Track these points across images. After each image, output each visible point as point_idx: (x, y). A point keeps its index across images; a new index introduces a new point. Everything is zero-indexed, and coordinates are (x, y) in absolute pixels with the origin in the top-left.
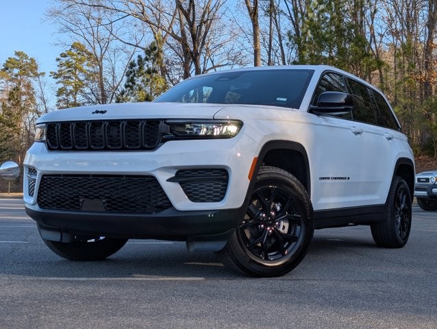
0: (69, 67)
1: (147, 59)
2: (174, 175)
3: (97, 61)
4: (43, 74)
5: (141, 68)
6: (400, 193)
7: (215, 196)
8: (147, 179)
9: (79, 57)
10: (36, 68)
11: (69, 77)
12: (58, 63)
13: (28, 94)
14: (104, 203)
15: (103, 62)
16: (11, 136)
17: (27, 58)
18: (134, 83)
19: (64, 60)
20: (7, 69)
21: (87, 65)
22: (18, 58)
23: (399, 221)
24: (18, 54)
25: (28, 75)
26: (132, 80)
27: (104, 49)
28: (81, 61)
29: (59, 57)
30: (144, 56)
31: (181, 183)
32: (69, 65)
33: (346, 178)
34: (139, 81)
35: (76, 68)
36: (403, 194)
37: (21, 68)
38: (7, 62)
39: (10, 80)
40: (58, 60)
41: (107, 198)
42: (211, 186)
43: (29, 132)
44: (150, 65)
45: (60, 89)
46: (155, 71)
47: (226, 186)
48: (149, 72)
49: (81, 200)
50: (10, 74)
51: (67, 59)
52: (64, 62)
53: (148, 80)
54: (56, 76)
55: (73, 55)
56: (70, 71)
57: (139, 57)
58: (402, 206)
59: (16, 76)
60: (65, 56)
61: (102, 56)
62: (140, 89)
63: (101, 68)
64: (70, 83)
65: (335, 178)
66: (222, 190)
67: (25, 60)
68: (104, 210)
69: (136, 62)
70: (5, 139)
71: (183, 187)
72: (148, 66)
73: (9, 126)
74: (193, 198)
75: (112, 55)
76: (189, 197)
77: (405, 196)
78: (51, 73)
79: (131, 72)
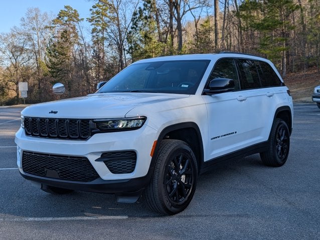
0: (98, 14)
1: (145, 9)
2: (100, 157)
3: (115, 10)
4: (82, 19)
5: (141, 16)
6: (280, 130)
7: (128, 170)
8: (83, 159)
9: (104, 7)
10: (78, 15)
11: (99, 21)
12: (91, 12)
13: (74, 32)
14: (58, 173)
15: (119, 10)
16: (63, 62)
17: (72, 10)
18: (137, 26)
19: (95, 10)
20: (60, 17)
21: (109, 13)
22: (66, 10)
23: (280, 149)
24: (66, 7)
25: (73, 21)
26: (135, 24)
27: (119, 3)
28: (105, 10)
29: (92, 8)
30: (142, 7)
31: (105, 162)
32: (98, 13)
33: (233, 133)
34: (140, 24)
35: (102, 15)
36: (283, 130)
37: (68, 16)
38: (60, 13)
39: (63, 24)
40: (91, 10)
41: (60, 170)
42: (125, 163)
43: (75, 58)
44: (146, 13)
45: (93, 29)
46: (150, 17)
47: (135, 162)
48: (146, 18)
49: (46, 170)
50: (62, 21)
51: (96, 9)
52: (95, 11)
53: (146, 23)
54: (91, 20)
55: (100, 6)
56: (98, 17)
57: (140, 8)
58: (282, 138)
59: (66, 21)
60: (95, 7)
61: (118, 7)
62: (141, 29)
63: (118, 14)
64: (99, 25)
65: (225, 135)
66: (133, 165)
67: (71, 11)
68: (59, 178)
69: (138, 12)
70: (61, 63)
71: (106, 164)
72: (145, 13)
73: (62, 55)
74: (113, 171)
75: (124, 6)
76: (111, 171)
77: (284, 131)
78: (87, 19)
79: (135, 19)
